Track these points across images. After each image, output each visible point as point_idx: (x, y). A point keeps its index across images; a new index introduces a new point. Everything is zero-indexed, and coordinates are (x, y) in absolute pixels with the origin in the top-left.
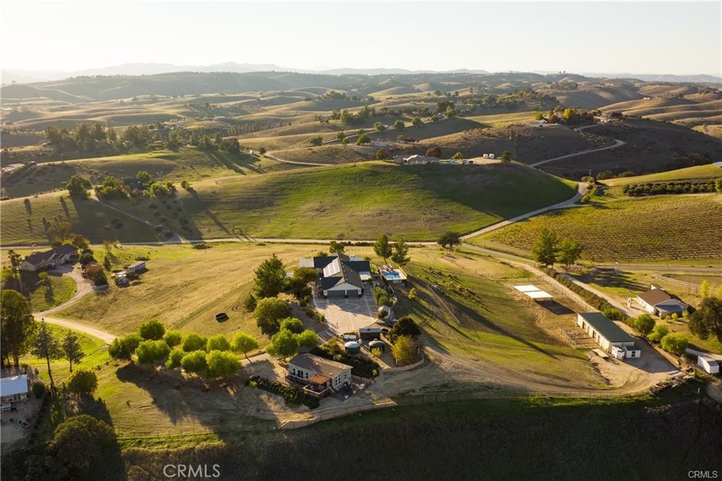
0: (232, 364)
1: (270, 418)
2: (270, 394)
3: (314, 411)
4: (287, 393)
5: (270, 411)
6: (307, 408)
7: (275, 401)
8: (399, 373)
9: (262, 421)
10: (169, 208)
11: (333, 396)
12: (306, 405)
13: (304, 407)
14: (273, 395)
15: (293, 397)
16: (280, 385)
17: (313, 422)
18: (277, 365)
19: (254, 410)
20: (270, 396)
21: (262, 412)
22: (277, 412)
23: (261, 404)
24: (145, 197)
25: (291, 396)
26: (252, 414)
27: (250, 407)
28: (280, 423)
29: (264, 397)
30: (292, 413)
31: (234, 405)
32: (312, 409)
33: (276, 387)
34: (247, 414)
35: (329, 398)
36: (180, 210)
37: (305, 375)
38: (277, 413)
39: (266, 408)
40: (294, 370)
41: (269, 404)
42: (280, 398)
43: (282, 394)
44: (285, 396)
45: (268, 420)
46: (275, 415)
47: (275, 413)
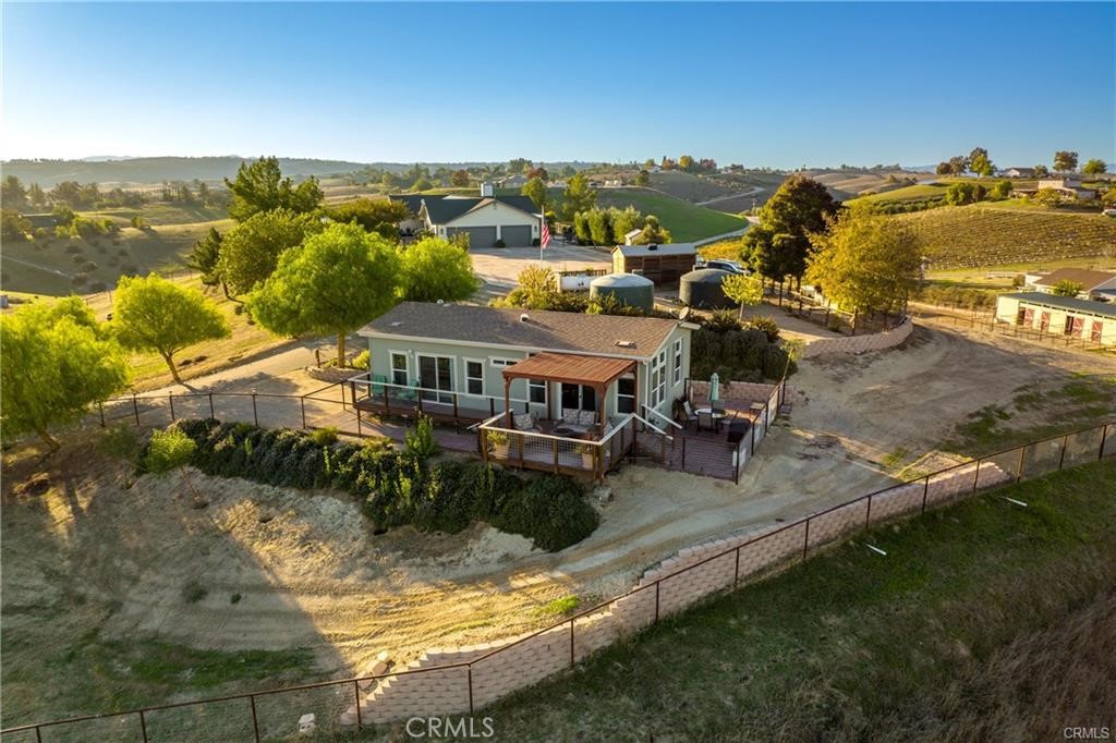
0: (65, 367)
1: (275, 638)
2: (269, 490)
3: (581, 559)
4: (375, 470)
5: (265, 589)
6: (519, 544)
7: (304, 526)
8: (869, 357)
9: (216, 667)
10: (103, 251)
11: (657, 461)
12: (505, 528)
13: (495, 542)
14: (291, 494)
15: (418, 492)
16: (330, 439)
17: (603, 641)
18: (307, 385)
19: (172, 595)
20: (276, 502)
21: (217, 601)
22: (313, 591)
23: (215, 556)
24: (60, 237)
25: (406, 483)
26: (148, 626)
27: (147, 577)
28: (347, 670)
29: (238, 512)
30: (420, 589)
31: (52, 575)
32: (557, 548)
33: (302, 450)
34: (114, 631)
35: (639, 473)
36: (123, 253)
37: (460, 377)
38: (321, 603)
39: (247, 575)
40: (399, 361)
41: (263, 550)
42: (330, 505)
43: (347, 487)
44: (364, 490)
45: (258, 658)
46: (305, 616)
47: (308, 603)
